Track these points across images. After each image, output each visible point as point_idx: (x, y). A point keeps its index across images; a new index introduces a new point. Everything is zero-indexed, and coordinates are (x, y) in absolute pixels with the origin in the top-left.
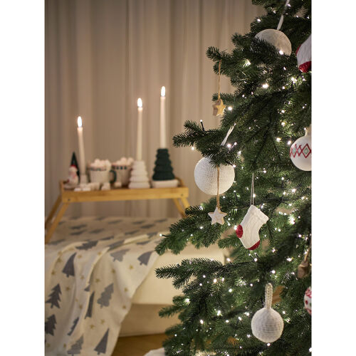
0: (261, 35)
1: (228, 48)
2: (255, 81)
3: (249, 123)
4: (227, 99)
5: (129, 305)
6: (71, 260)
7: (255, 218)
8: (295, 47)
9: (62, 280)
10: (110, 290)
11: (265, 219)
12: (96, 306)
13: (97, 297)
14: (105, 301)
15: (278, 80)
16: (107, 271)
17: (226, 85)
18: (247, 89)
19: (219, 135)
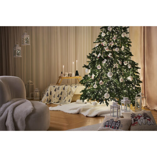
0: (93, 54)
1: (89, 55)
2: (93, 59)
3: (92, 64)
4: (89, 62)
5: (73, 94)
6: (64, 87)
7: (93, 76)
8: (97, 55)
9: (63, 91)
10: (70, 92)
11: (94, 75)
12: (68, 95)
13: (68, 93)
14: (69, 94)
15: (95, 59)
16: (70, 89)
17: (89, 60)
18: (92, 60)
19: (88, 66)
